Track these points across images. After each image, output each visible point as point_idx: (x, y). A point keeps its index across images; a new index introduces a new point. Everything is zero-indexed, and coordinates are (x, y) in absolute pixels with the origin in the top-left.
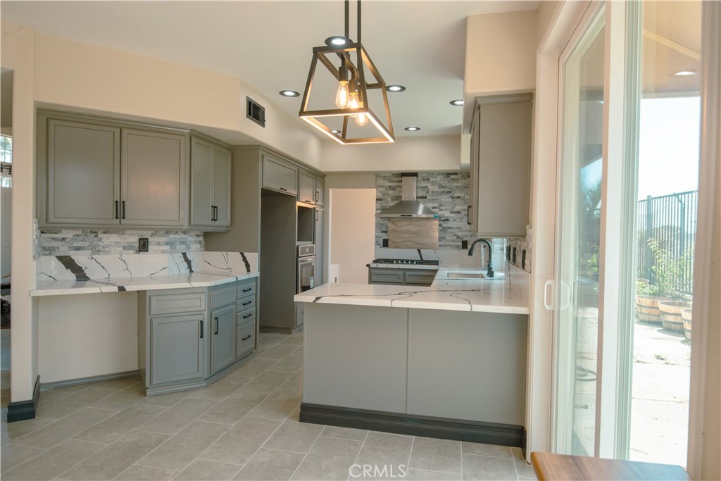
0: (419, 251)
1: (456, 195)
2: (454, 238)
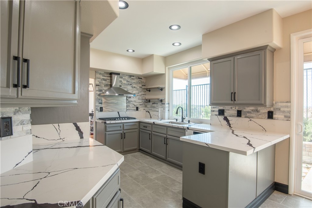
0: (118, 112)
1: (134, 86)
2: (133, 106)
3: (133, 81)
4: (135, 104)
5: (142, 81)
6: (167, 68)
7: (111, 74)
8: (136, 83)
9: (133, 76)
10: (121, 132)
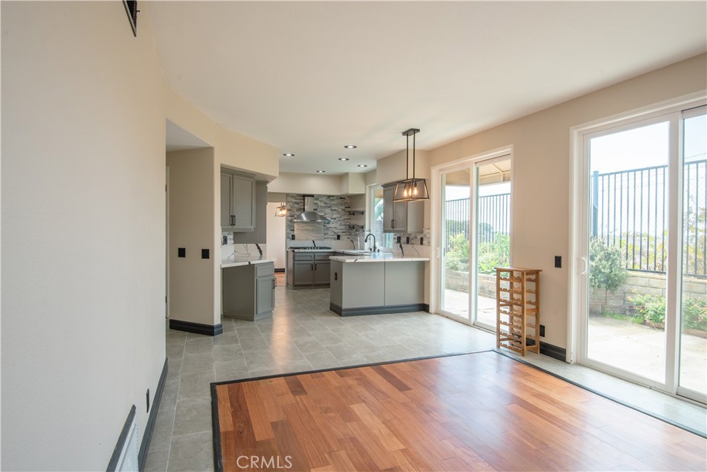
0: (313, 241)
1: (334, 209)
2: (333, 233)
3: (333, 202)
4: (336, 231)
5: (345, 201)
6: (367, 187)
7: (304, 196)
8: (337, 205)
9: (333, 196)
10: (312, 262)
